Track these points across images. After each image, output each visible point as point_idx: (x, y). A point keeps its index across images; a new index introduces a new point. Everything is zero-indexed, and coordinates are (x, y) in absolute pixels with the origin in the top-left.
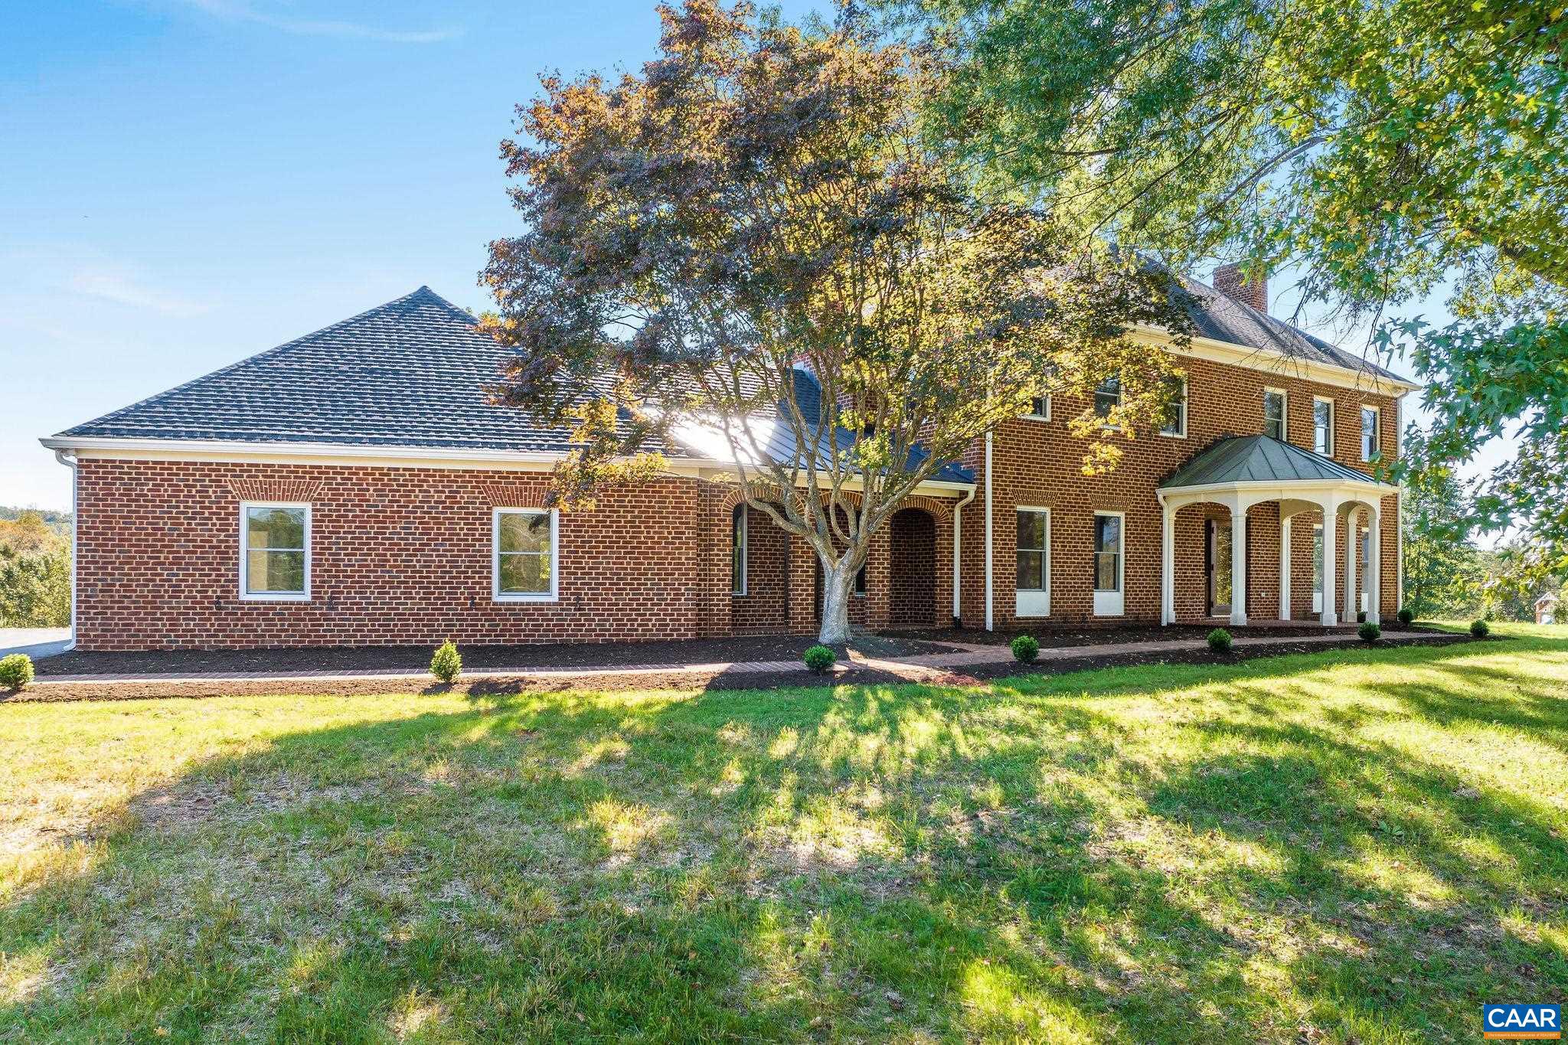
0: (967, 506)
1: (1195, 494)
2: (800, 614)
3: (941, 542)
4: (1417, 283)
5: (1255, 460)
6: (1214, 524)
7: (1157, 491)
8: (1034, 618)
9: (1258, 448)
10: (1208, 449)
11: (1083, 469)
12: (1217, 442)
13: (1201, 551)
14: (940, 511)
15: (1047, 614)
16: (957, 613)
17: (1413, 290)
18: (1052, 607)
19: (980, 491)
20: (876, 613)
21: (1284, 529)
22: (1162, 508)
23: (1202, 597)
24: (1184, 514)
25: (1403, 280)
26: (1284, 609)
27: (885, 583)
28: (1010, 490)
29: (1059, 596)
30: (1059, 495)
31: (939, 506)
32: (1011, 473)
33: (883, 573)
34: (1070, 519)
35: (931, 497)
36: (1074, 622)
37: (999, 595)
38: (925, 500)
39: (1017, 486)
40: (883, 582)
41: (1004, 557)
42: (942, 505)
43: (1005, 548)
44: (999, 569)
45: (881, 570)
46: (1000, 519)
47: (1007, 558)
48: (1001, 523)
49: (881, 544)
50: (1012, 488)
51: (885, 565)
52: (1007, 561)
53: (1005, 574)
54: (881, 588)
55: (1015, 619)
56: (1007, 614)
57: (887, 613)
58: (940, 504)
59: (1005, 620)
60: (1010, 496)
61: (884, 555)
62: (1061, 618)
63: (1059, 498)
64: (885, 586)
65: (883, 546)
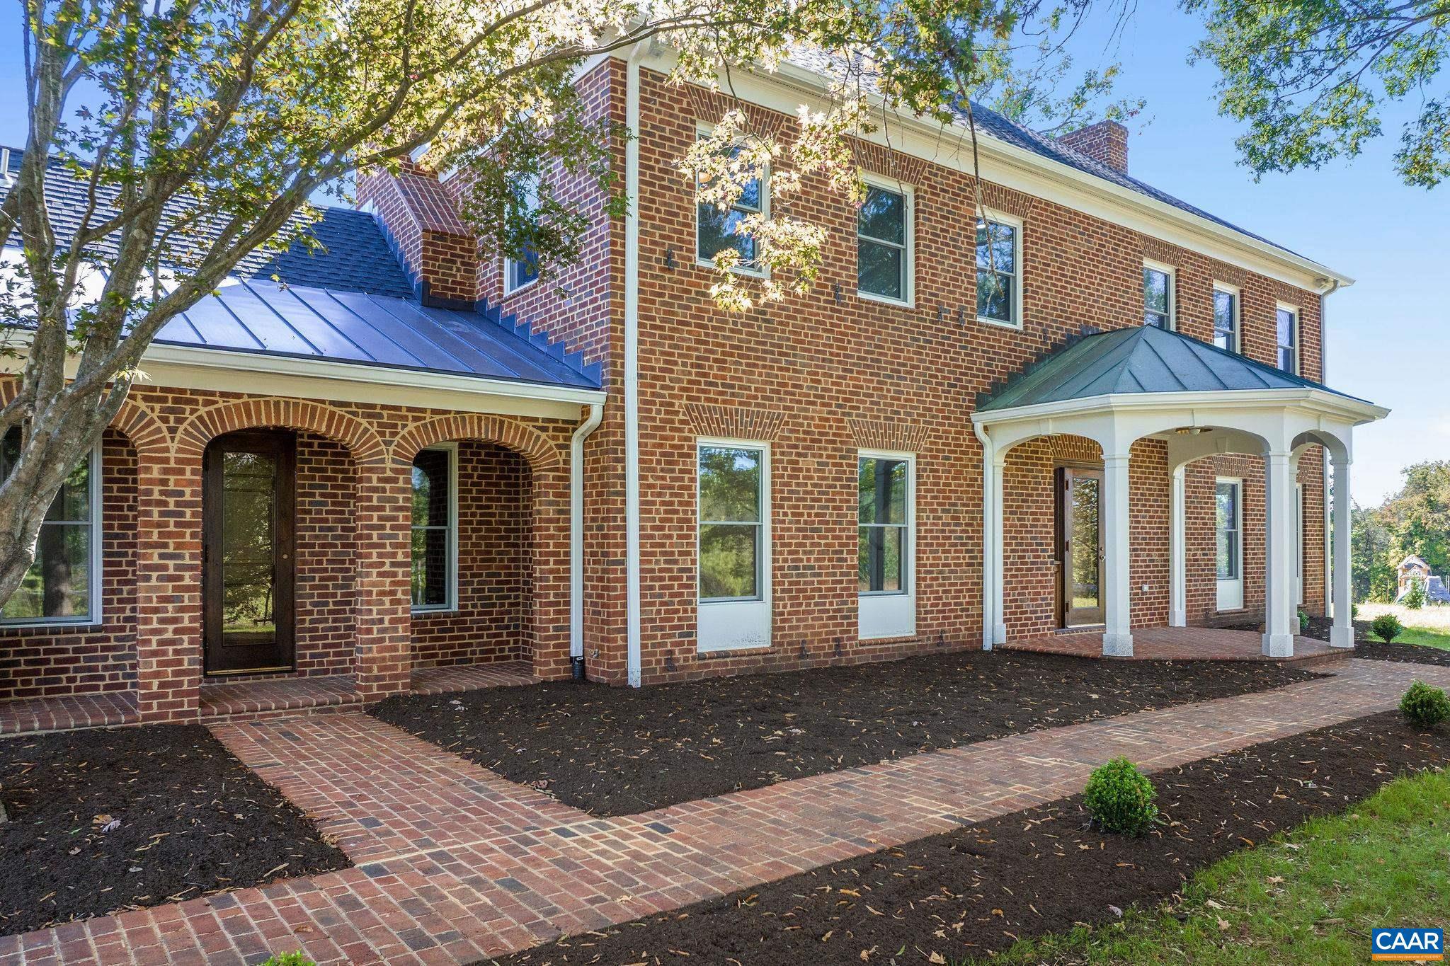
0: (592, 436)
1: (1038, 420)
2: (156, 675)
3: (544, 509)
4: (1342, 139)
5: (1141, 360)
6: (1068, 474)
7: (975, 417)
8: (735, 654)
9: (1142, 345)
10: (1057, 349)
11: (714, 290)
12: (1071, 341)
13: (1047, 520)
14: (536, 448)
15: (764, 643)
16: (576, 649)
17: (1338, 146)
18: (774, 629)
19: (615, 404)
20: (373, 660)
21: (1176, 483)
22: (981, 447)
23: (1050, 594)
24: (1021, 456)
25: (1325, 132)
26: (1177, 609)
27: (399, 595)
28: (680, 406)
29: (789, 608)
30: (786, 419)
31: (538, 437)
32: (683, 372)
33: (395, 575)
34: (809, 463)
35: (515, 418)
36: (819, 656)
37: (659, 612)
38: (502, 423)
39: (698, 399)
40: (393, 593)
41: (670, 537)
42: (543, 436)
43: (671, 520)
44: (657, 562)
45: (387, 568)
46: (659, 462)
47: (675, 540)
48: (662, 470)
49: (387, 513)
50: (684, 402)
51: (400, 558)
52: (676, 545)
53: (671, 570)
54: (387, 605)
55: (694, 658)
56: (677, 650)
57: (404, 658)
58: (537, 432)
59: (670, 663)
60: (681, 417)
61: (396, 537)
62: (792, 651)
63: (787, 423)
64: (399, 602)
65: (395, 518)
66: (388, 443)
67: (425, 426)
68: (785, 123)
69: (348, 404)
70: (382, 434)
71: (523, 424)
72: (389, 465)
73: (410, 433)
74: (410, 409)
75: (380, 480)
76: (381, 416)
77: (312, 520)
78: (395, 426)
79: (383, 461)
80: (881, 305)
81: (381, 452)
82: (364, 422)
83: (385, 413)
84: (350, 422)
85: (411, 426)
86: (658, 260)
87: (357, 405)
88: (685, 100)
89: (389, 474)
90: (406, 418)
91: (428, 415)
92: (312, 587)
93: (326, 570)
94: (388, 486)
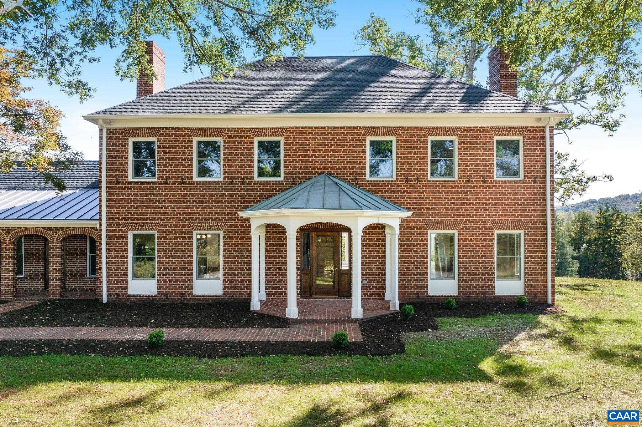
15: (154, 293)
18: (158, 289)
27: (57, 274)
28: (122, 223)
29: (162, 283)
30: (161, 223)
31: (95, 233)
32: (123, 213)
33: (56, 269)
34: (171, 236)
35: (88, 228)
36: (175, 299)
37: (114, 282)
38: (85, 229)
39: (128, 220)
40: (56, 273)
41: (118, 261)
42: (96, 232)
43: (118, 256)
44: (114, 268)
45: (54, 267)
46: (114, 239)
47: (119, 262)
48: (115, 242)
49: (55, 254)
50: (123, 221)
51: (58, 265)
52: (120, 263)
53: (118, 270)
54: (55, 276)
55: (126, 296)
56: (120, 293)
57: (59, 290)
58: (94, 231)
59: (118, 297)
60: (122, 226)
61: (57, 259)
62: (164, 296)
63: (162, 225)
64: (57, 276)
65: (56, 255)
66: (55, 237)
67: (64, 232)
68: (161, 130)
69: (45, 228)
70: (53, 234)
71: (91, 229)
72: (55, 242)
73: (60, 234)
74: (60, 228)
75: (53, 246)
76: (53, 230)
77: (69, 253)
78: (56, 232)
79: (53, 241)
80: (203, 182)
81: (53, 239)
82: (49, 232)
83: (54, 229)
84: (46, 232)
85: (61, 232)
86: (114, 182)
87: (48, 228)
88: (124, 133)
89: (55, 244)
90: (59, 230)
91: (65, 229)
92: (69, 270)
93: (72, 265)
94: (55, 247)
